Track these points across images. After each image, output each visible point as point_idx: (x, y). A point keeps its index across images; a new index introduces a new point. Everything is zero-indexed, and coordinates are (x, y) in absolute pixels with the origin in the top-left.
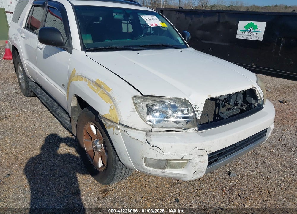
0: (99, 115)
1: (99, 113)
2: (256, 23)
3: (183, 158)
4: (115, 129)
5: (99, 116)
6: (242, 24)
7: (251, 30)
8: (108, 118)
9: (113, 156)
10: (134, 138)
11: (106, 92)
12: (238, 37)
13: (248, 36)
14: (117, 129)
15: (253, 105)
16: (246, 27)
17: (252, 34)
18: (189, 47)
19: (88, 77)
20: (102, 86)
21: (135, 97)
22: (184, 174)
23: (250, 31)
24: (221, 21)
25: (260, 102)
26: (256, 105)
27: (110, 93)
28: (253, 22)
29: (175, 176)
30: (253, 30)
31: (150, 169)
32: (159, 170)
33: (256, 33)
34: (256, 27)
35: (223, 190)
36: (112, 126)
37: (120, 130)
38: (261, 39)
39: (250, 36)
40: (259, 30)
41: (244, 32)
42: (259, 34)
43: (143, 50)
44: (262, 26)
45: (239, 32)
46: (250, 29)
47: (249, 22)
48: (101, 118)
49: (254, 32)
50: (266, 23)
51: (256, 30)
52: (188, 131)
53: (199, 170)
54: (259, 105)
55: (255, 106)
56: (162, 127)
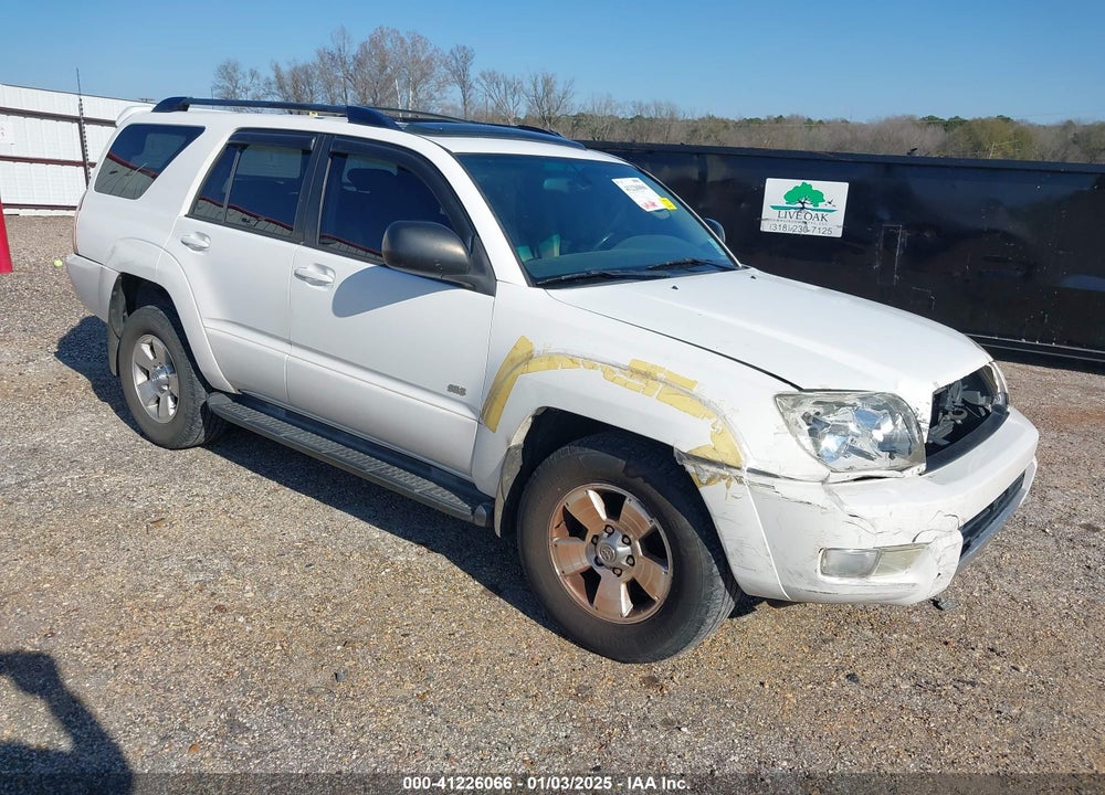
0: (675, 451)
1: (672, 448)
2: (817, 185)
3: (914, 540)
4: (734, 483)
5: (675, 455)
6: (776, 190)
7: (806, 205)
8: (710, 456)
9: (705, 564)
10: (799, 499)
11: (679, 390)
12: (766, 227)
13: (798, 224)
14: (741, 482)
15: (981, 409)
16: (789, 197)
17: (808, 216)
18: (740, 265)
19: (594, 357)
20: (660, 375)
21: (780, 396)
22: (914, 585)
23: (803, 208)
24: (709, 179)
25: (1000, 401)
26: (989, 407)
27: (695, 390)
28: (808, 182)
29: (891, 592)
30: (811, 206)
31: (835, 580)
32: (855, 581)
33: (820, 213)
34: (818, 197)
35: (946, 643)
36: (724, 477)
37: (752, 484)
38: (838, 233)
39: (804, 225)
40: (829, 207)
41: (783, 212)
42: (829, 216)
43: (665, 277)
44: (836, 193)
45: (767, 212)
46: (803, 203)
47: (798, 183)
48: (681, 460)
49: (814, 213)
50: (846, 185)
51: (821, 205)
52: (907, 473)
53: (946, 568)
54: (997, 408)
55: (987, 411)
56: (851, 469)
